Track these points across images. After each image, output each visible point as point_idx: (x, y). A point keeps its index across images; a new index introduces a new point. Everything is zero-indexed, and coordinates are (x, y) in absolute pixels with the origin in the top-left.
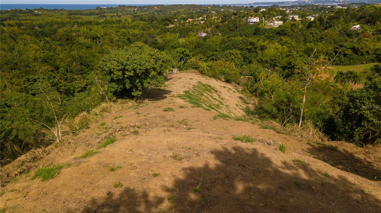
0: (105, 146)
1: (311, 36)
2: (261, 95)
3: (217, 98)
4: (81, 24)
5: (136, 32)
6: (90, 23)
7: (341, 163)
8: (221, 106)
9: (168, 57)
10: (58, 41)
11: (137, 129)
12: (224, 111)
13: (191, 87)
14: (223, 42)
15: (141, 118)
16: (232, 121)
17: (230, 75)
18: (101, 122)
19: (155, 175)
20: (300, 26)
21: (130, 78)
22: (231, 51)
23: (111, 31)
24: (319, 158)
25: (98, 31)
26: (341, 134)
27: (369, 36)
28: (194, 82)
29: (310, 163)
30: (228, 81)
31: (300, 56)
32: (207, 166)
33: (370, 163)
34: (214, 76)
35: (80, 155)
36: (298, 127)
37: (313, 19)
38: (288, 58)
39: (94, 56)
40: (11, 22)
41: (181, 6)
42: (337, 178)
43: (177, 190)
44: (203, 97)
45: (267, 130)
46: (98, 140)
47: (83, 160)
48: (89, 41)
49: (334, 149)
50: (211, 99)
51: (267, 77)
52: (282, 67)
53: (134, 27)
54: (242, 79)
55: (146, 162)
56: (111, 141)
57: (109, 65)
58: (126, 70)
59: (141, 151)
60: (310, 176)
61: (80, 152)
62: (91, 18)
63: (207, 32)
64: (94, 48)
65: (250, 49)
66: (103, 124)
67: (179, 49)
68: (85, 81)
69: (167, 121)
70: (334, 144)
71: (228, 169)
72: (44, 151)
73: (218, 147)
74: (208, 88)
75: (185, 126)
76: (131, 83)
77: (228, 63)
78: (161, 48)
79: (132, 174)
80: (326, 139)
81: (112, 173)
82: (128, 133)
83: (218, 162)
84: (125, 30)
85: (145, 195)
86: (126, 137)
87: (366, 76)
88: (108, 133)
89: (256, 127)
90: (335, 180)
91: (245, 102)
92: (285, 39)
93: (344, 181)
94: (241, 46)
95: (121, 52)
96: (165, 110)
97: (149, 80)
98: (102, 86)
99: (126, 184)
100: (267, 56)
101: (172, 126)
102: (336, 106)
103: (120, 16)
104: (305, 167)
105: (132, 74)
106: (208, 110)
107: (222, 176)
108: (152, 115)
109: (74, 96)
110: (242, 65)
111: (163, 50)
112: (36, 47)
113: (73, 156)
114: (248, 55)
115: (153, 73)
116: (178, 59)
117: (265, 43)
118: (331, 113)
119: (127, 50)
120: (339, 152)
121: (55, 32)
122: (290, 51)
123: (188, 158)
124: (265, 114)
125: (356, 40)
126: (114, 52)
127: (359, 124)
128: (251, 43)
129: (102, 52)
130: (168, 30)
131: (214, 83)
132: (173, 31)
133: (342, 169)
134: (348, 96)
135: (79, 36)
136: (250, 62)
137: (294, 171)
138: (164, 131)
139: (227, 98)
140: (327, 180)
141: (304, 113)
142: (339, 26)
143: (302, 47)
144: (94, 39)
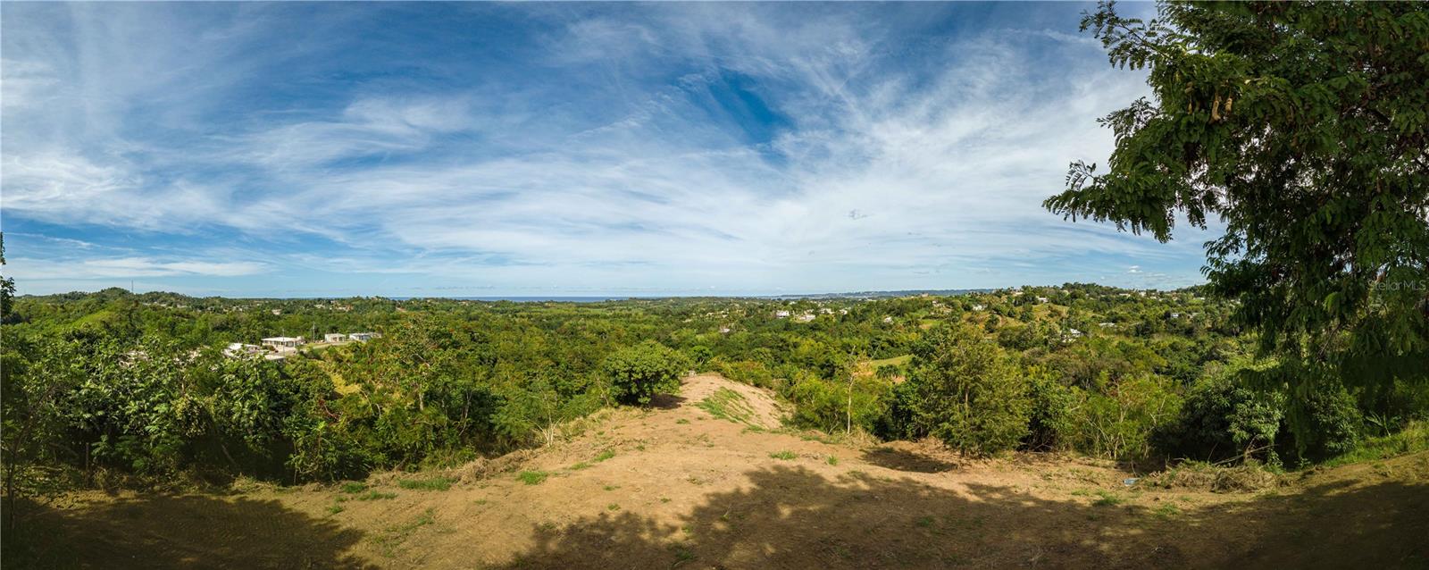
0: (601, 460)
1: (847, 330)
2: (799, 400)
3: (746, 406)
4: (588, 317)
5: (647, 327)
6: (597, 316)
7: (900, 464)
8: (750, 416)
9: (684, 357)
10: (563, 334)
11: (643, 444)
12: (754, 422)
13: (712, 393)
14: (749, 339)
15: (647, 430)
16: (766, 435)
17: (760, 378)
18: (598, 430)
19: (665, 501)
20: (834, 320)
21: (637, 381)
22: (759, 349)
23: (619, 325)
24: (875, 464)
25: (605, 324)
26: (894, 433)
27: (900, 328)
28: (716, 387)
29: (868, 471)
30: (757, 385)
31: (839, 352)
32: (738, 491)
33: (926, 456)
34: (741, 380)
35: (570, 466)
36: (846, 434)
37: (846, 312)
38: (825, 356)
39: (598, 353)
40: (524, 314)
41: (700, 299)
42: (900, 480)
43: (696, 519)
44: (727, 406)
45: (811, 442)
46: (594, 452)
47: (571, 471)
48: (594, 336)
49: (890, 451)
50: (737, 408)
51: (804, 378)
52: (819, 366)
53: (645, 322)
54: (775, 383)
55: (653, 484)
56: (610, 455)
57: (614, 364)
58: (633, 372)
59: (646, 471)
60: (871, 485)
61: (571, 463)
62: (598, 311)
63: (730, 327)
64: (599, 343)
65: (781, 347)
66: (601, 433)
67: (696, 348)
68: (585, 380)
69: (681, 436)
70: (888, 445)
71: (767, 492)
72: (532, 453)
73: (752, 467)
74: (734, 395)
75: (704, 443)
76: (638, 387)
77: (756, 364)
78: (676, 347)
79: (634, 496)
80: (879, 442)
81: (608, 492)
82: (631, 447)
83: (753, 486)
84: (635, 325)
85: (651, 523)
86: (628, 453)
87: (905, 367)
88: (607, 445)
89: (797, 439)
90: (898, 483)
91: (780, 409)
92: (819, 334)
93: (908, 481)
94: (771, 343)
95: (629, 351)
96: (679, 423)
97: (659, 385)
98: (605, 389)
99: (624, 508)
100: (801, 354)
101: (688, 442)
102: (884, 404)
103: (630, 310)
104: (864, 477)
105: (640, 376)
106: (734, 422)
107: (759, 501)
108: (662, 427)
109: (572, 398)
110: (773, 366)
111: (678, 348)
112: (542, 340)
113: (562, 466)
114: (779, 353)
115: (666, 376)
116: (696, 359)
117: (798, 340)
118: (880, 413)
119: (636, 349)
120: (896, 452)
121: (561, 324)
122: (827, 348)
123: (711, 482)
124: (807, 424)
125: (890, 332)
126: (621, 350)
127: (909, 420)
128: (782, 340)
129: (607, 349)
130: (685, 325)
131: (740, 388)
132: (691, 326)
133: (902, 470)
134: (894, 392)
135: (585, 330)
136: (782, 362)
137: (851, 484)
138: (679, 448)
139: (757, 405)
140: (891, 485)
141: (851, 418)
142: (872, 318)
143: (838, 342)
144: (600, 333)
